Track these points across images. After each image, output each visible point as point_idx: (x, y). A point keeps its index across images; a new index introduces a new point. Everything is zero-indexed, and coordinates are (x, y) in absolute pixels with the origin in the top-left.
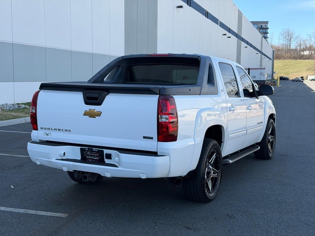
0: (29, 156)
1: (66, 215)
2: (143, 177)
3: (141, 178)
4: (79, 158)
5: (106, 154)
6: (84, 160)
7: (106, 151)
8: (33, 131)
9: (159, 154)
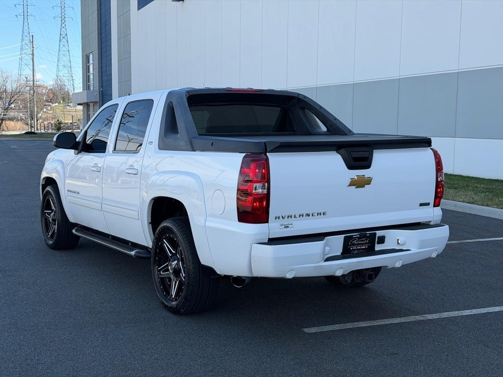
4: (340, 253)
5: (379, 238)
6: (347, 253)
7: (379, 233)
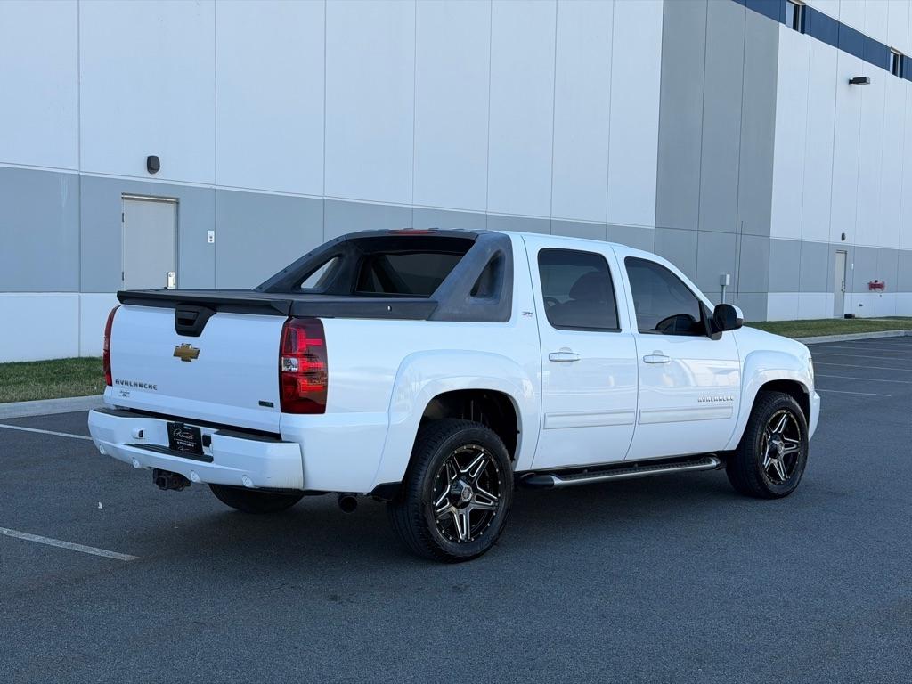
0: (90, 436)
1: (133, 558)
2: (248, 483)
3: (244, 487)
4: (167, 445)
5: (204, 436)
6: (174, 449)
7: (204, 431)
8: (107, 386)
9: (283, 439)
